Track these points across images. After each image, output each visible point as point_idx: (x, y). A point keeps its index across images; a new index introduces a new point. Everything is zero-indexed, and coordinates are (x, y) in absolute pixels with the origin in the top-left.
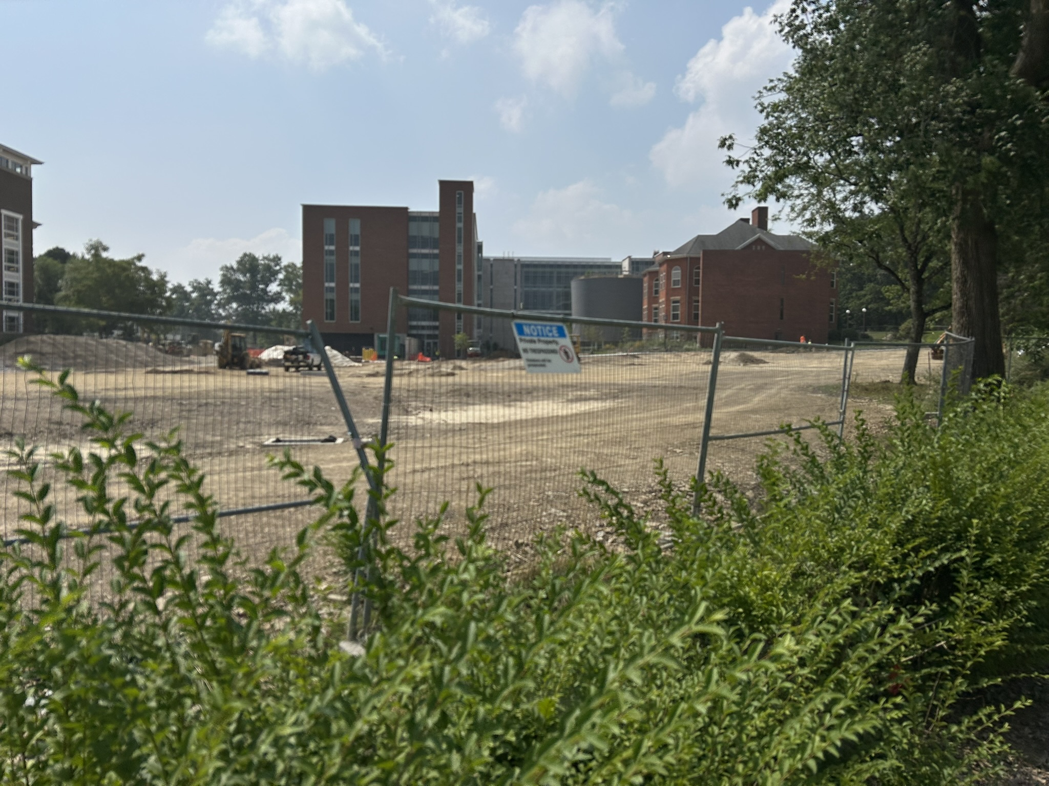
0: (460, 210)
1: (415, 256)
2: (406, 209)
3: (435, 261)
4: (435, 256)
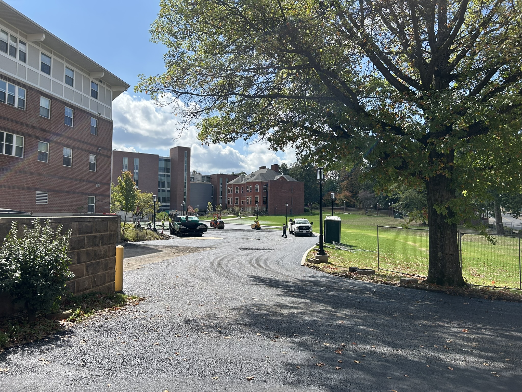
1: (160, 175)
2: (158, 155)
3: (169, 178)
4: (168, 176)
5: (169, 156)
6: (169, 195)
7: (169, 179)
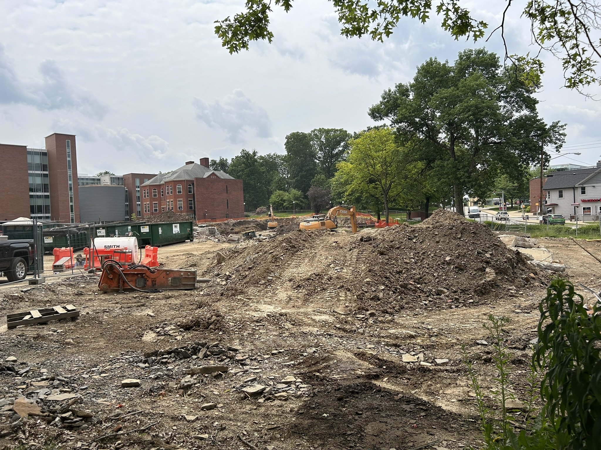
0: (69, 150)
1: (31, 175)
2: (26, 147)
3: (46, 178)
4: (46, 176)
5: (44, 148)
6: (48, 202)
7: (47, 181)
